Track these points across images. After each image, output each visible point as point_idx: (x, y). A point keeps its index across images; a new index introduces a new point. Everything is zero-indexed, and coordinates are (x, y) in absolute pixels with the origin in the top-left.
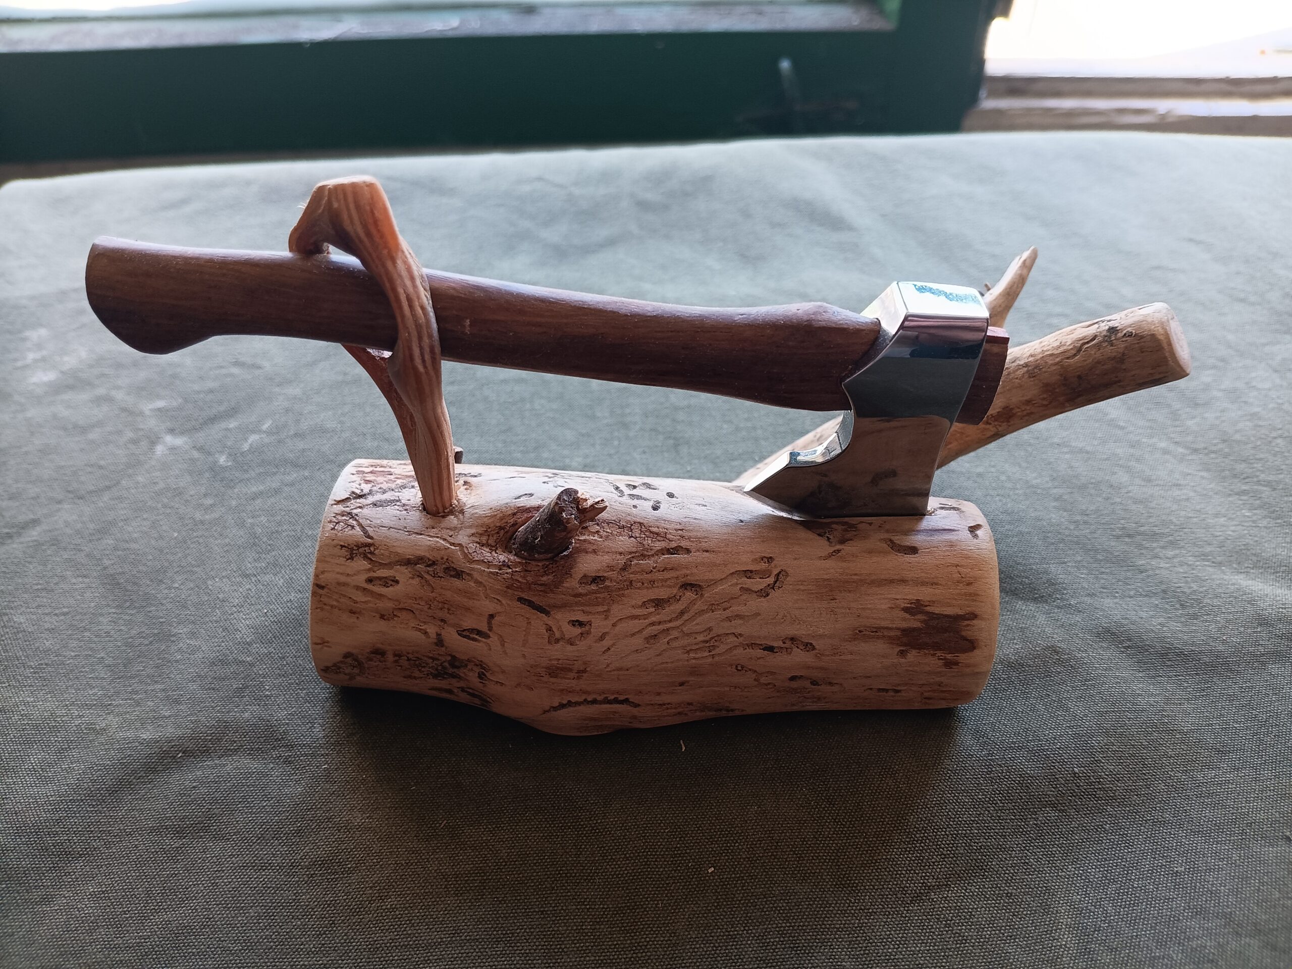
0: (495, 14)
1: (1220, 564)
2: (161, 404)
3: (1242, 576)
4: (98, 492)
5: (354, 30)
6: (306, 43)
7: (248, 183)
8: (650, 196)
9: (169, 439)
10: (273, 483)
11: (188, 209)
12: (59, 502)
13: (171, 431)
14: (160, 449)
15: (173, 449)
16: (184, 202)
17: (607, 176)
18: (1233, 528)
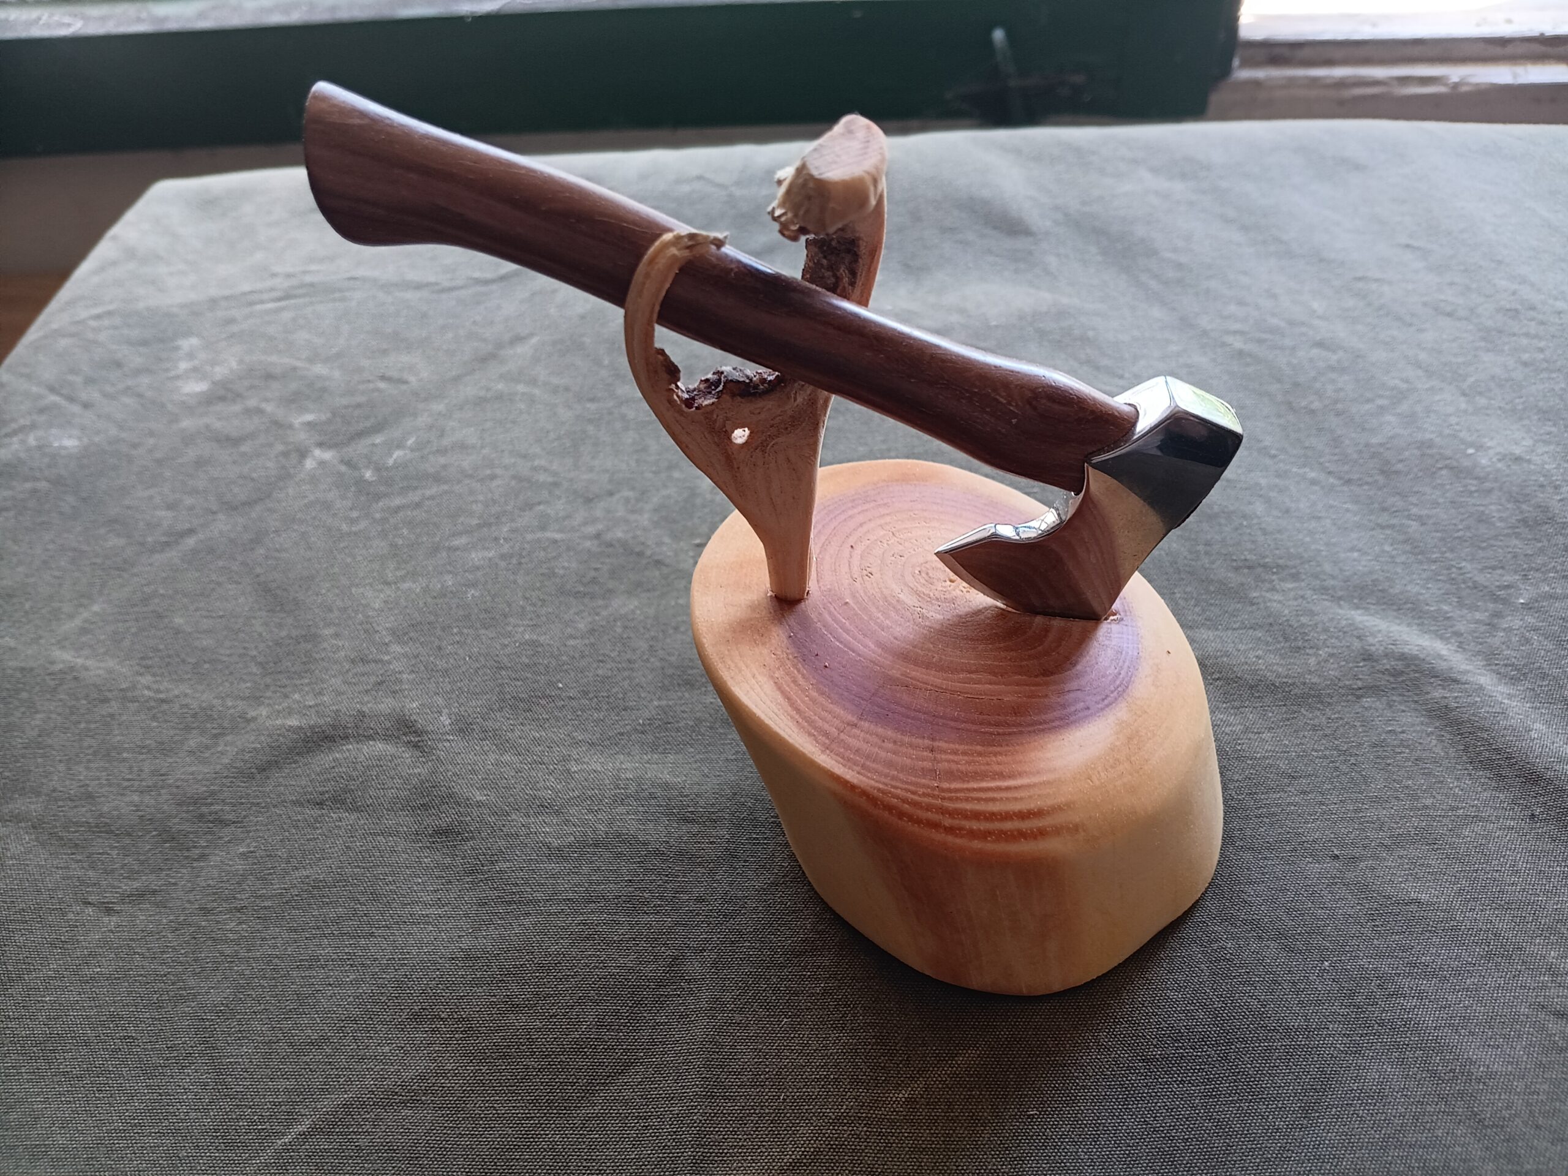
1: (1340, 598)
2: (309, 417)
3: (1359, 612)
4: (249, 504)
5: (517, 1)
6: (467, 16)
9: (317, 452)
10: (414, 497)
12: (214, 513)
13: (320, 445)
14: (309, 464)
15: (322, 463)
18: (1363, 563)
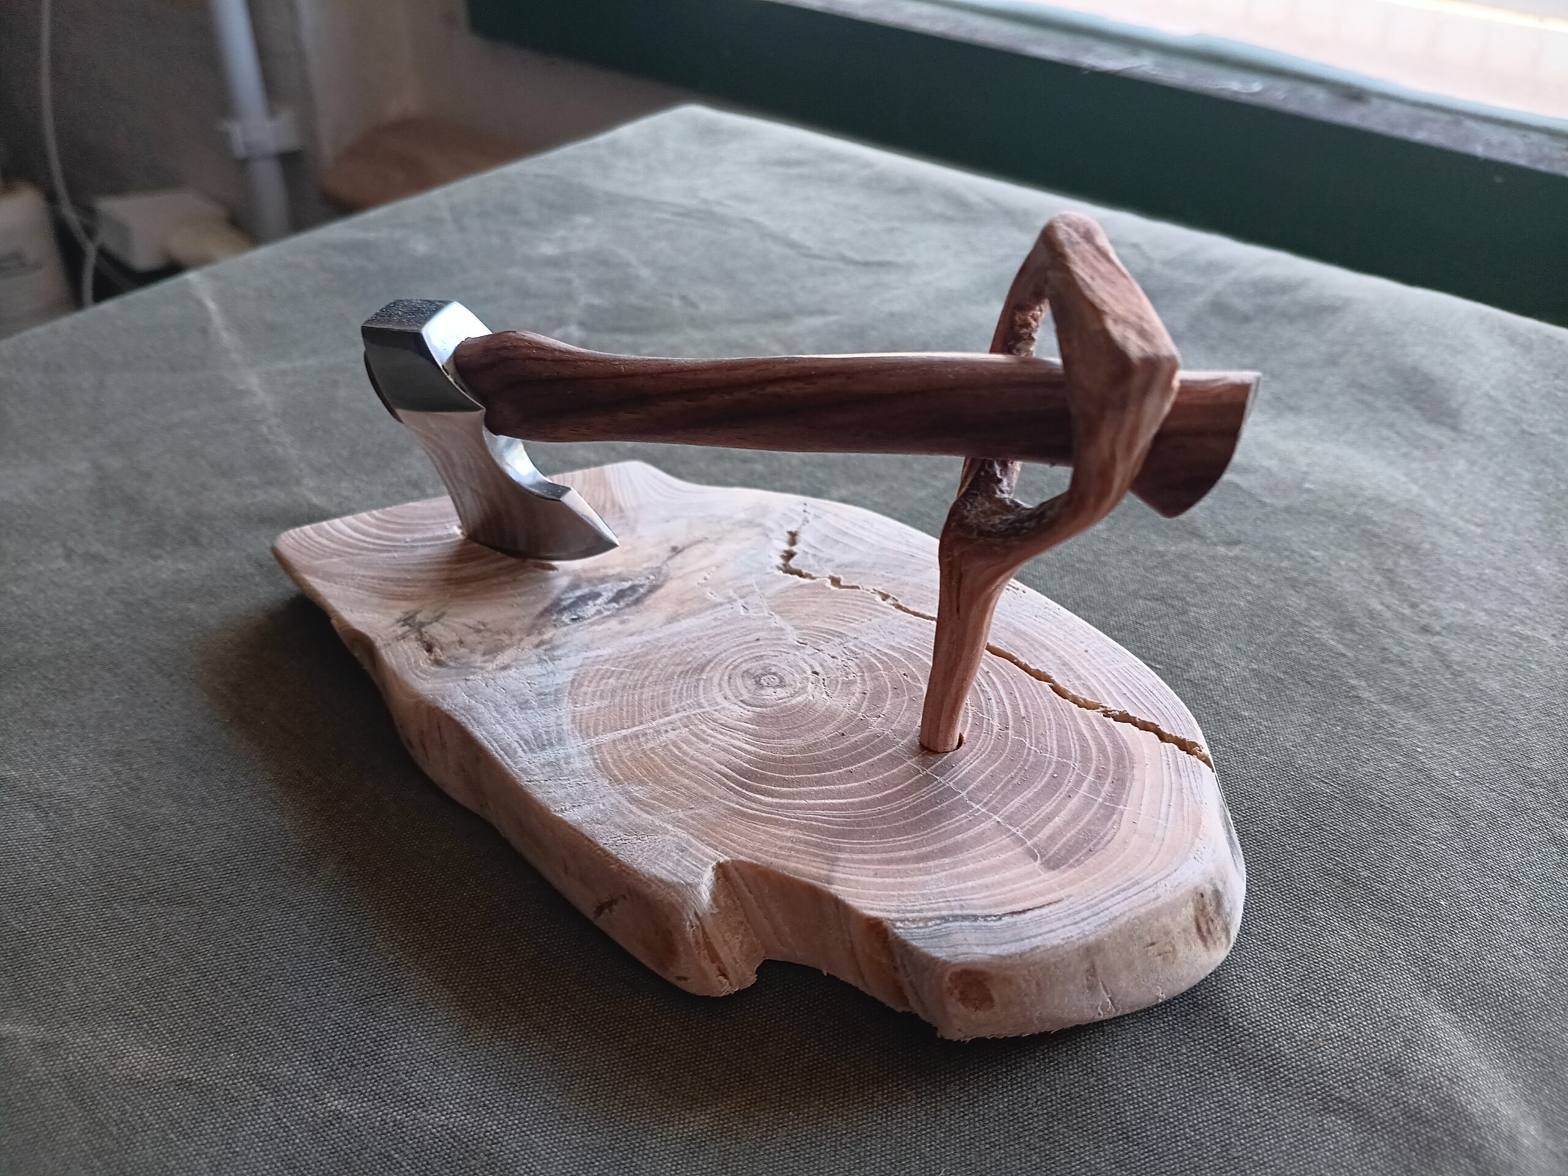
0: (1310, 90)
1: (1437, 984)
3: (1447, 1015)
5: (1144, 68)
6: (1085, 69)
7: (866, 165)
8: (1236, 302)
11: (795, 171)
16: (799, 163)
17: (1213, 268)
18: (1524, 967)
